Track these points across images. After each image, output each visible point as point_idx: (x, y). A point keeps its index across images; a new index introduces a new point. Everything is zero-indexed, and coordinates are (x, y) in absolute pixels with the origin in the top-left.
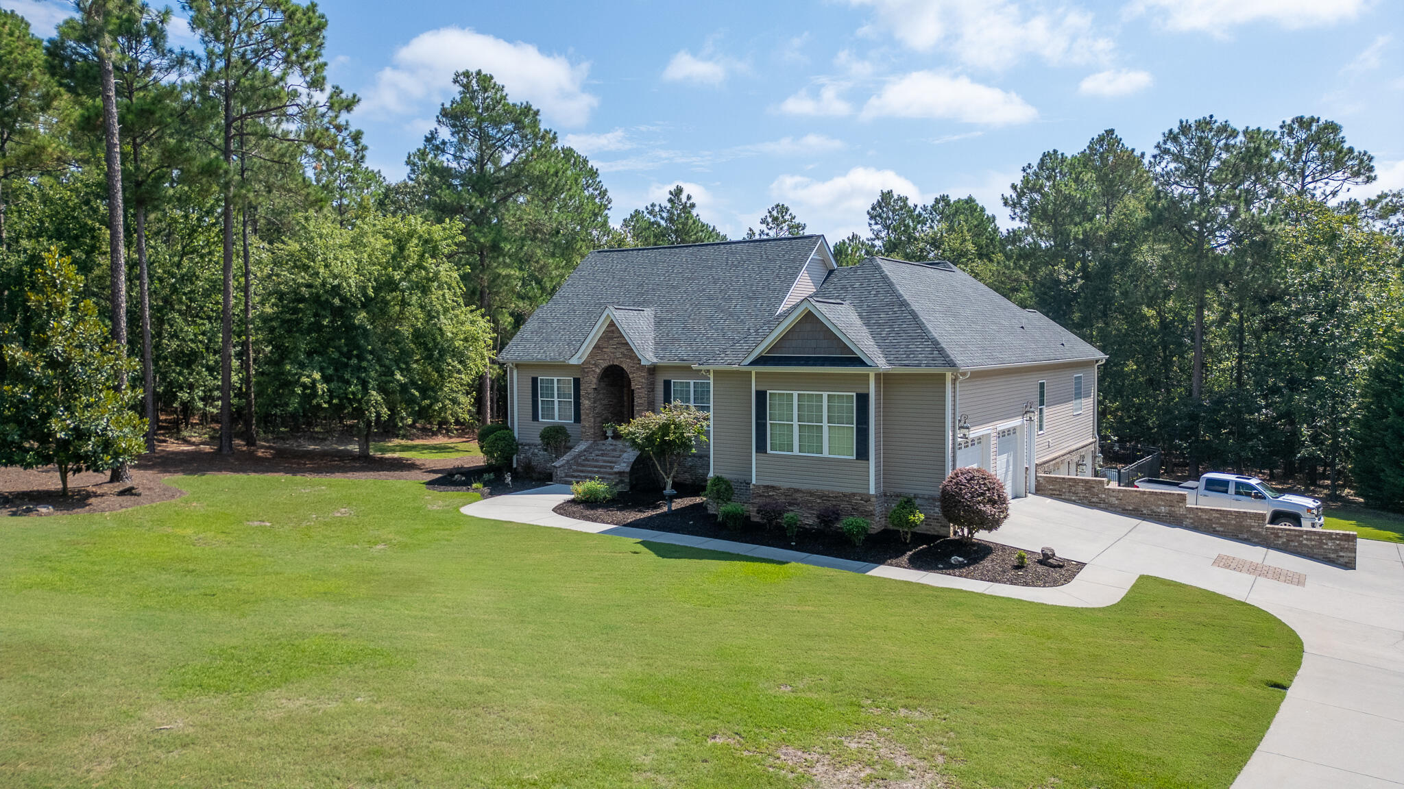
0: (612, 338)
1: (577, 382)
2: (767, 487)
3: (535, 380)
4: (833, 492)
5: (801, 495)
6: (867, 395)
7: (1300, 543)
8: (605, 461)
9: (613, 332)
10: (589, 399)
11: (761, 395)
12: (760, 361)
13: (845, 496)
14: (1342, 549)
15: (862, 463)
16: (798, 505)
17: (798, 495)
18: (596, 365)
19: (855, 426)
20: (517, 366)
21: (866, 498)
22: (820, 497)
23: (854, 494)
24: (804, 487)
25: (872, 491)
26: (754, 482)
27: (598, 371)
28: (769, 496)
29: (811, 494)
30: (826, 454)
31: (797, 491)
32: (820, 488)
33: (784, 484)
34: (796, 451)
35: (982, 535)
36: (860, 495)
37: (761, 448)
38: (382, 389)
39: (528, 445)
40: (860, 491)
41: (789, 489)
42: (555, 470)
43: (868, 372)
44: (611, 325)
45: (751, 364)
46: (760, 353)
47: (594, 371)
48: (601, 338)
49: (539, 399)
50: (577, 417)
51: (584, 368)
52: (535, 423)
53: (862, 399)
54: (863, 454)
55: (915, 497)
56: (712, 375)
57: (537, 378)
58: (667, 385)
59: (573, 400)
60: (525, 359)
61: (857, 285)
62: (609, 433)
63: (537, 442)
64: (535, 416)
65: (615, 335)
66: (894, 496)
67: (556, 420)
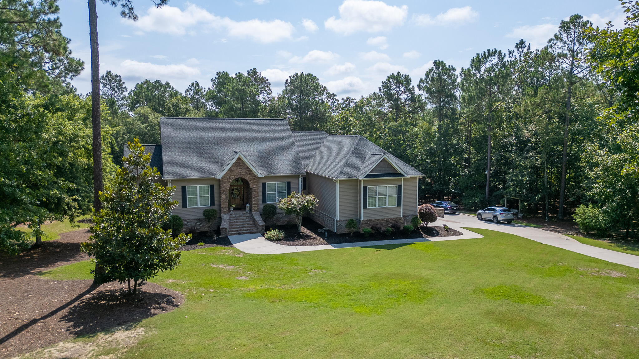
0: (239, 166)
1: (212, 187)
2: (367, 220)
4: (390, 218)
5: (380, 221)
6: (401, 185)
8: (241, 222)
9: (239, 163)
10: (226, 194)
11: (365, 188)
12: (368, 176)
13: (394, 219)
14: (442, 213)
15: (399, 207)
16: (379, 224)
17: (378, 222)
18: (230, 178)
19: (397, 196)
20: (172, 181)
21: (400, 219)
22: (386, 221)
23: (396, 218)
24: (380, 218)
26: (362, 219)
28: (368, 223)
29: (382, 220)
30: (387, 206)
31: (378, 220)
32: (386, 217)
33: (373, 218)
34: (377, 206)
35: (430, 225)
37: (365, 207)
40: (398, 217)
41: (375, 220)
42: (224, 230)
43: (402, 178)
44: (239, 159)
45: (365, 177)
46: (367, 173)
47: (229, 181)
48: (232, 166)
49: (187, 197)
50: (212, 204)
51: (222, 180)
52: (185, 209)
53: (400, 187)
54: (399, 204)
55: (409, 216)
56: (338, 182)
57: (186, 186)
58: (264, 185)
59: (209, 196)
60: (180, 177)
61: (366, 146)
62: (232, 209)
63: (187, 218)
64: (184, 205)
65: (241, 164)
66: (403, 216)
67: (199, 206)
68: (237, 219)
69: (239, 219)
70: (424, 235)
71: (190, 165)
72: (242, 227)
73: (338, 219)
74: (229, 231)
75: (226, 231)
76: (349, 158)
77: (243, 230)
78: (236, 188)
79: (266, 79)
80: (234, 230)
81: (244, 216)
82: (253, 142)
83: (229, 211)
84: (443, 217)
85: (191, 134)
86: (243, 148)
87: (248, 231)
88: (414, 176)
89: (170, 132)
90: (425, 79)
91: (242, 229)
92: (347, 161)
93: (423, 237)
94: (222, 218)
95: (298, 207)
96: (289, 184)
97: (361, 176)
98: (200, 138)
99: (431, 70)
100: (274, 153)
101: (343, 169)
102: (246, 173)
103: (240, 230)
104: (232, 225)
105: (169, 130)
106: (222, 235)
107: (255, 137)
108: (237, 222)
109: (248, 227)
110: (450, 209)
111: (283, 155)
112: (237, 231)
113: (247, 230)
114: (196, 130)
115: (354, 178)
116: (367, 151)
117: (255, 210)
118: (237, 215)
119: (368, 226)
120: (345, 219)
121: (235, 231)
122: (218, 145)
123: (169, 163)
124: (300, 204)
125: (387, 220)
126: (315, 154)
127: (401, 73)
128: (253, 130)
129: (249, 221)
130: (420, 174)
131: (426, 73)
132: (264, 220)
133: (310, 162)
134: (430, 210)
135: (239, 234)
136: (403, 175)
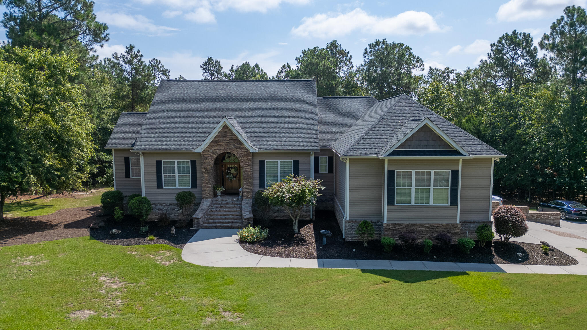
0: (226, 136)
1: (194, 163)
2: (394, 224)
3: (159, 163)
4: (436, 224)
5: (416, 227)
6: (458, 171)
7: (541, 218)
8: (225, 211)
9: (226, 132)
10: (208, 174)
11: (391, 173)
12: (394, 153)
13: (443, 225)
14: (556, 219)
15: (453, 207)
16: (414, 232)
17: (414, 228)
18: (213, 153)
19: (450, 188)
20: (143, 153)
21: (456, 226)
22: (428, 228)
23: (448, 225)
24: (418, 223)
25: (458, 222)
26: (385, 222)
27: (215, 156)
28: (396, 230)
29: (422, 226)
30: (431, 203)
31: (414, 225)
32: (429, 222)
33: (405, 222)
34: (413, 203)
35: (513, 239)
36: (452, 224)
37: (391, 202)
38: (35, 173)
39: (155, 204)
40: (453, 222)
41: (408, 225)
42: (196, 220)
43: (460, 158)
44: (226, 127)
45: (389, 155)
46: (394, 148)
47: (212, 157)
48: (217, 136)
49: (163, 174)
50: (194, 185)
51: (204, 155)
52: (160, 190)
53: (455, 173)
54: (454, 202)
55: (474, 222)
56: (348, 161)
57: (161, 161)
58: (262, 163)
59: (190, 174)
60: (153, 149)
61: (408, 109)
62: (219, 193)
63: (162, 202)
64: (159, 185)
65: (228, 134)
66: (463, 223)
67: (177, 187)
68: (221, 207)
69: (224, 207)
70: (496, 258)
71: (171, 134)
72: (224, 219)
73: (348, 219)
74: (204, 223)
75: (198, 222)
76: (374, 126)
77: (223, 223)
78: (233, 166)
79: (347, 51)
80: (212, 221)
81: (232, 204)
82: (261, 107)
83: (215, 195)
84: (558, 225)
85: (188, 99)
86: (245, 116)
87: (230, 225)
88: (484, 156)
89: (164, 97)
90: (552, 34)
91: (225, 221)
92: (370, 130)
93: (493, 263)
94: (202, 204)
95: (288, 196)
96: (296, 163)
97: (383, 153)
98: (196, 103)
99: (560, 21)
100: (283, 122)
101: (358, 141)
102: (235, 146)
103: (219, 223)
104: (212, 215)
105: (164, 94)
106: (195, 227)
107: (266, 103)
108: (220, 211)
109: (231, 219)
110: (575, 214)
111: (296, 124)
112: (215, 223)
113: (228, 223)
114: (196, 93)
115: (373, 156)
116: (408, 116)
117: (246, 197)
118: (224, 202)
119: (396, 234)
120: (358, 220)
121: (211, 223)
122: (215, 111)
123: (148, 132)
124: (292, 193)
125: (430, 227)
126: (351, 125)
127: (519, 31)
128: (267, 93)
129: (236, 211)
130: (496, 154)
131: (552, 25)
132: (254, 211)
133: (340, 136)
134: (512, 215)
135: (216, 227)
136: (460, 154)
